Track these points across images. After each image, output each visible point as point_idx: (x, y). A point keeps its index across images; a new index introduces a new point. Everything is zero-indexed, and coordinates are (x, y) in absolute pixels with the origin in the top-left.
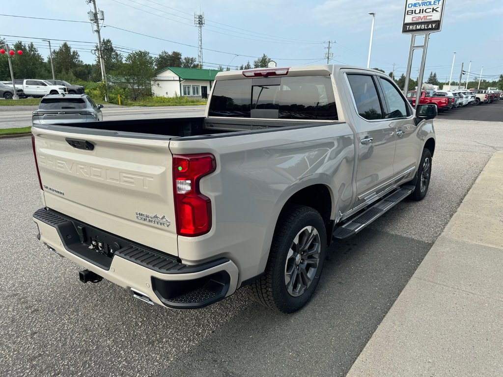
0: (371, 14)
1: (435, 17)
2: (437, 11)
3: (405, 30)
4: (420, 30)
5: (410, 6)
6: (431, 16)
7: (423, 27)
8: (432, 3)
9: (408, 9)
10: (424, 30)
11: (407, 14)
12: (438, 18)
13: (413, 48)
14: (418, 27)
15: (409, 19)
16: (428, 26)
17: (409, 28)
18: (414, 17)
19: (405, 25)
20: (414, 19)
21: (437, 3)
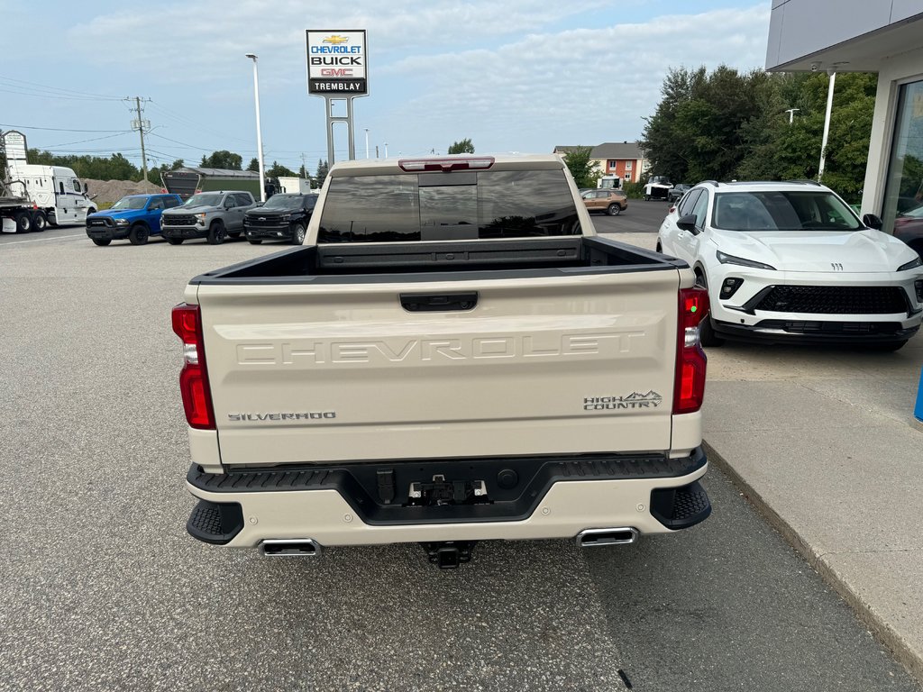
0: (249, 56)
1: (357, 72)
2: (358, 63)
3: (313, 90)
4: (337, 91)
5: (315, 50)
6: (351, 70)
7: (341, 86)
8: (349, 50)
9: (312, 55)
10: (343, 91)
11: (313, 63)
12: (362, 75)
13: (331, 120)
14: (334, 86)
15: (316, 72)
16: (348, 86)
17: (319, 86)
18: (325, 70)
19: (312, 81)
20: (325, 73)
21: (357, 51)
